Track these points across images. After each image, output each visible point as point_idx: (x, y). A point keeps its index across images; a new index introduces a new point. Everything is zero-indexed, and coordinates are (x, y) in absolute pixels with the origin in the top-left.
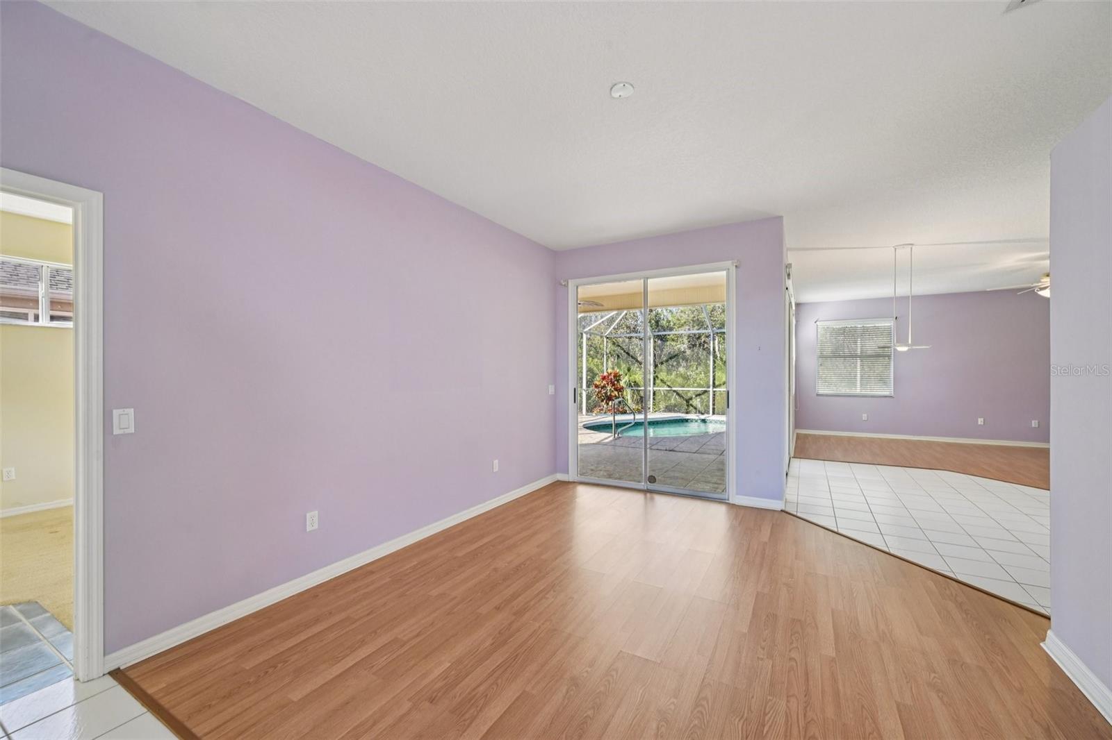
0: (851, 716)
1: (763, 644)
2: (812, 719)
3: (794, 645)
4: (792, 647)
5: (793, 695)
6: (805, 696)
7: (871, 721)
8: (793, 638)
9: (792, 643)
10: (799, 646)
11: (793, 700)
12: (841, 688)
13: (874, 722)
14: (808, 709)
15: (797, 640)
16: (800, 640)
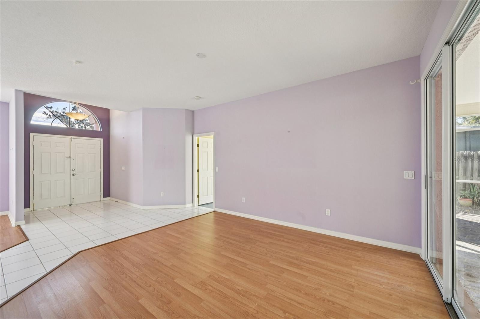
0: (117, 287)
1: (164, 283)
2: (127, 277)
3: (155, 291)
4: (155, 290)
5: (137, 278)
6: (134, 281)
7: (111, 290)
8: (160, 294)
9: (157, 291)
10: (154, 293)
11: (136, 277)
12: (127, 292)
13: (109, 291)
14: (130, 279)
15: (157, 294)
16: (157, 295)
